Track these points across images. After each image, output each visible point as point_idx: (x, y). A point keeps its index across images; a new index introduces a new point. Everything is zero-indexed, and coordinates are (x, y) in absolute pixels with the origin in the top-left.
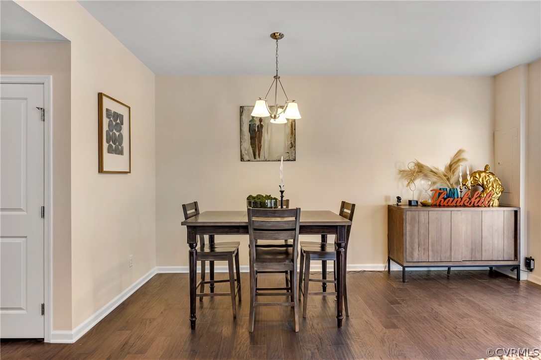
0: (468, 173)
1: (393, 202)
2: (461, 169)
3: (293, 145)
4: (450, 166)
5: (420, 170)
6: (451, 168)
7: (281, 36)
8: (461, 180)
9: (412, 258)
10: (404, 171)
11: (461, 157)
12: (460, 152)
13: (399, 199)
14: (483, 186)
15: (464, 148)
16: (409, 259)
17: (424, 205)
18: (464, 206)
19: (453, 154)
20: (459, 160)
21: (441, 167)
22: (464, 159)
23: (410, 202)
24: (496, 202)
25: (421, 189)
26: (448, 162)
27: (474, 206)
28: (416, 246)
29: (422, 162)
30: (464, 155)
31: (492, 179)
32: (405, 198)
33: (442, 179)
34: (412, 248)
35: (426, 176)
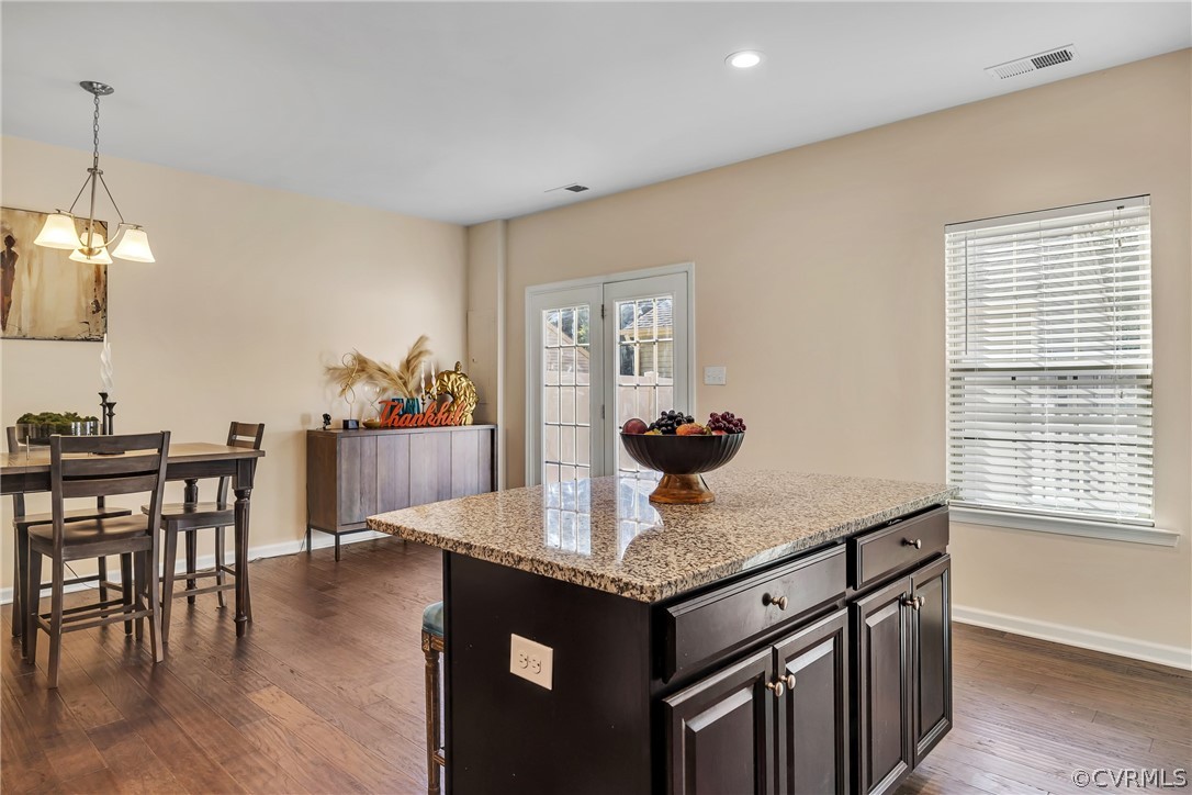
0: (433, 374)
1: (317, 424)
2: (424, 367)
3: (100, 307)
4: (408, 362)
5: (362, 367)
6: (409, 365)
7: (107, 90)
8: (423, 385)
9: (351, 517)
10: (335, 369)
11: (422, 349)
12: (422, 339)
13: (327, 418)
14: (453, 394)
15: (429, 334)
16: (346, 520)
17: (369, 426)
18: (428, 426)
19: (412, 342)
20: (420, 353)
21: (395, 365)
22: (427, 352)
23: (346, 423)
24: (470, 419)
25: (363, 401)
26: (405, 356)
27: (441, 425)
28: (357, 495)
29: (366, 354)
30: (428, 346)
31: (464, 384)
32: (338, 416)
33: (396, 383)
34: (352, 501)
35: (371, 377)
